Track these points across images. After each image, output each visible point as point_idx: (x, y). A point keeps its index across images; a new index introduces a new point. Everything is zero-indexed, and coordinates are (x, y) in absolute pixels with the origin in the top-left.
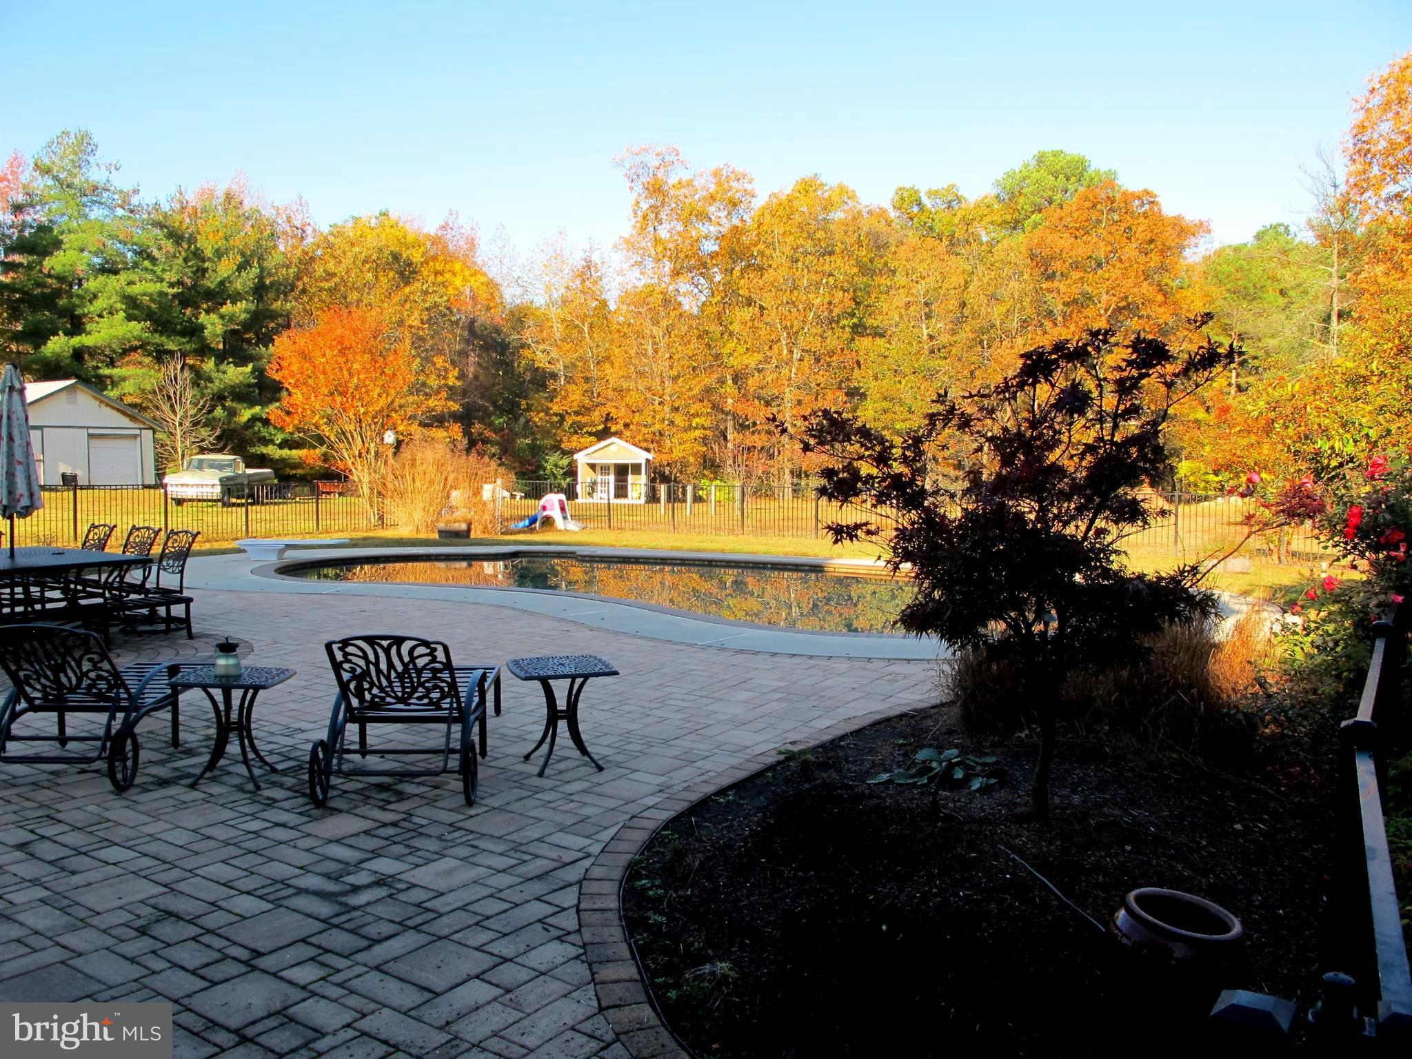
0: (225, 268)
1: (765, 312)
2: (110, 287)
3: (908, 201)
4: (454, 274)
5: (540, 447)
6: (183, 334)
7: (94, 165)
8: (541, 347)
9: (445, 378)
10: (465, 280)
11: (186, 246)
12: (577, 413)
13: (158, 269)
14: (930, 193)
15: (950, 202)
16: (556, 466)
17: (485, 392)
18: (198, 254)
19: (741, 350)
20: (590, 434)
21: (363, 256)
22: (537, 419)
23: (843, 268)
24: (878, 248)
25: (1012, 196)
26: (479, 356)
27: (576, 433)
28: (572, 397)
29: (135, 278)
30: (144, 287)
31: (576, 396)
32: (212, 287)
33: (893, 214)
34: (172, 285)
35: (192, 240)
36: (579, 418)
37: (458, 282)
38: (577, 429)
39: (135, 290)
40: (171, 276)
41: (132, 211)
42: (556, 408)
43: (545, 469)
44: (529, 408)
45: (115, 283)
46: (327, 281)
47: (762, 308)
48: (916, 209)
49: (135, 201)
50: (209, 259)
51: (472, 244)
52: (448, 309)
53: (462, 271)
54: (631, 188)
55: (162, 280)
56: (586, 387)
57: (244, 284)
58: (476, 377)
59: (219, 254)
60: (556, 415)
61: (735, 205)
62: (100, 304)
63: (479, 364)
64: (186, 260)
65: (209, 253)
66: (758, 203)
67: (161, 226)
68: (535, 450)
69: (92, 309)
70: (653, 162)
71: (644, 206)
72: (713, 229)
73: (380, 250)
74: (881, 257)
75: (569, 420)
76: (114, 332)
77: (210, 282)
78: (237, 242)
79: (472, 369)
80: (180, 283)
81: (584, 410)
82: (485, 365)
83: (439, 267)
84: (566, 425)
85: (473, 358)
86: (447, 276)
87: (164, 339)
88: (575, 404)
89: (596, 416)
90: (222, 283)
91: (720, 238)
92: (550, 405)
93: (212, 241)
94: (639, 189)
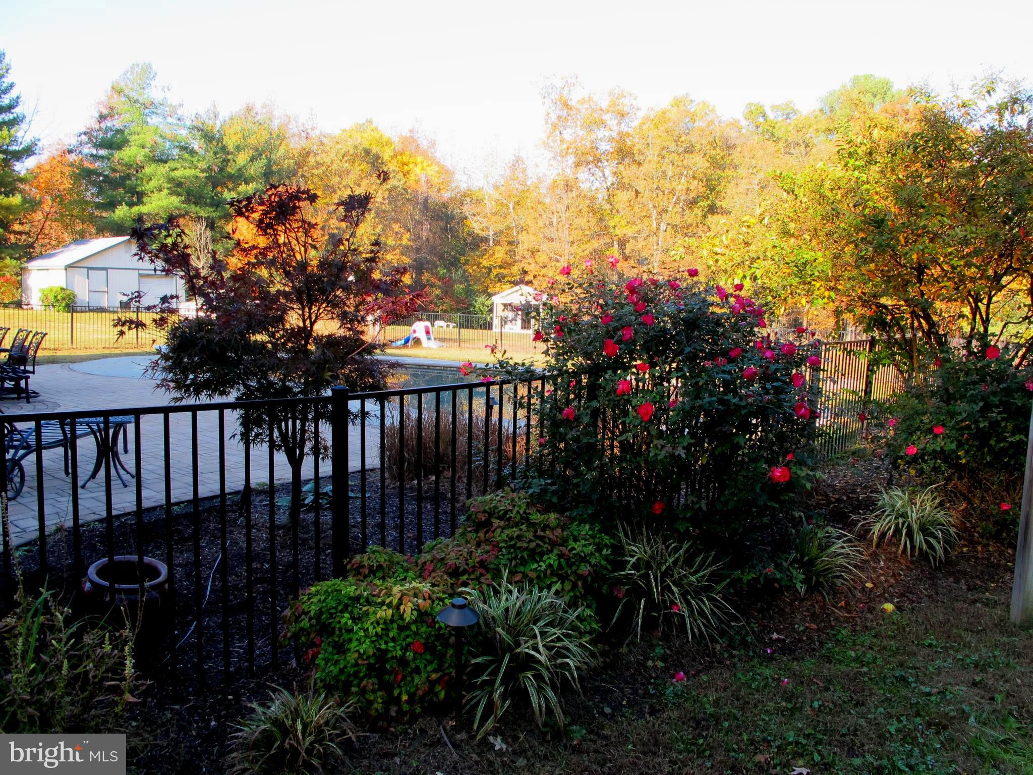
0: (242, 159)
1: (640, 195)
2: (159, 173)
3: (756, 113)
4: (416, 165)
5: (472, 291)
6: (211, 205)
7: (153, 87)
8: (475, 218)
9: (401, 239)
10: (423, 169)
11: (215, 144)
12: (501, 267)
13: (195, 160)
14: (773, 108)
15: (788, 114)
16: (483, 305)
17: (433, 250)
18: (224, 149)
19: (623, 223)
20: (511, 282)
21: (343, 152)
22: (471, 271)
23: (699, 162)
24: (728, 148)
25: (832, 109)
26: (430, 224)
27: (500, 281)
28: (497, 255)
29: (178, 165)
30: (183, 173)
31: (500, 254)
32: (233, 172)
33: (744, 123)
34: (203, 171)
35: (220, 140)
36: (502, 271)
37: (418, 170)
38: (500, 279)
39: (177, 174)
40: (203, 165)
41: (179, 119)
42: (485, 263)
43: (475, 307)
44: (467, 262)
45: (163, 169)
46: (317, 169)
47: (637, 192)
48: (761, 120)
49: (180, 112)
50: (232, 153)
51: (433, 144)
52: (404, 189)
53: (422, 163)
54: (544, 103)
55: (196, 168)
56: (508, 248)
57: (255, 171)
58: (428, 240)
59: (238, 148)
60: (485, 267)
61: (623, 116)
62: (153, 183)
63: (431, 231)
64: (215, 153)
65: (231, 148)
66: (641, 114)
67: (199, 130)
68: (469, 292)
69: (147, 187)
70: (560, 84)
71: (553, 117)
72: (607, 133)
73: (356, 147)
74: (730, 155)
75: (495, 272)
76: (160, 203)
77: (231, 169)
78: (252, 141)
79: (425, 234)
80: (209, 169)
81: (505, 265)
82: (434, 230)
83: (405, 159)
84: (492, 276)
85: (426, 226)
86: (411, 166)
87: (198, 208)
88: (499, 260)
89: (515, 269)
90: (240, 169)
91: (611, 140)
92: (481, 261)
93: (234, 140)
94: (548, 103)
